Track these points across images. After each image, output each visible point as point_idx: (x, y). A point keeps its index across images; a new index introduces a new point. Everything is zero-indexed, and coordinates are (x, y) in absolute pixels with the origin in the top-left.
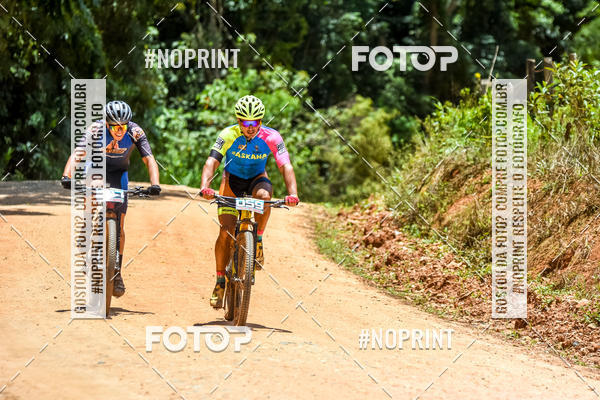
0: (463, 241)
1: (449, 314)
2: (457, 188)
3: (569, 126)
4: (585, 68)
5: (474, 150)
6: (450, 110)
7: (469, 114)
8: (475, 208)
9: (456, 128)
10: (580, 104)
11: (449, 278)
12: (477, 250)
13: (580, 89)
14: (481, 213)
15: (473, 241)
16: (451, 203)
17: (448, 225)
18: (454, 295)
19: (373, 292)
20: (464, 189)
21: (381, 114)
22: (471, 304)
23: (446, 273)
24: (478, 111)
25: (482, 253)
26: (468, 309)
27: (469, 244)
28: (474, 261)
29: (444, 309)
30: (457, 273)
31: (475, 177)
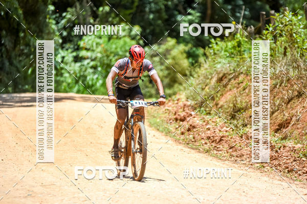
0: (230, 116)
1: (224, 157)
2: (225, 86)
3: (285, 48)
4: (293, 15)
5: (234, 64)
6: (219, 43)
7: (230, 44)
8: (236, 97)
9: (223, 53)
10: (291, 35)
11: (223, 137)
12: (238, 120)
13: (291, 27)
14: (239, 99)
15: (235, 115)
16: (222, 95)
17: (221, 107)
18: (226, 146)
19: (181, 147)
20: (229, 87)
21: (182, 47)
22: (236, 151)
23: (221, 134)
24: (234, 43)
25: (241, 122)
26: (234, 154)
27: (233, 117)
28: (236, 126)
29: (221, 154)
30: (227, 134)
31: (235, 79)
